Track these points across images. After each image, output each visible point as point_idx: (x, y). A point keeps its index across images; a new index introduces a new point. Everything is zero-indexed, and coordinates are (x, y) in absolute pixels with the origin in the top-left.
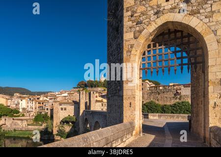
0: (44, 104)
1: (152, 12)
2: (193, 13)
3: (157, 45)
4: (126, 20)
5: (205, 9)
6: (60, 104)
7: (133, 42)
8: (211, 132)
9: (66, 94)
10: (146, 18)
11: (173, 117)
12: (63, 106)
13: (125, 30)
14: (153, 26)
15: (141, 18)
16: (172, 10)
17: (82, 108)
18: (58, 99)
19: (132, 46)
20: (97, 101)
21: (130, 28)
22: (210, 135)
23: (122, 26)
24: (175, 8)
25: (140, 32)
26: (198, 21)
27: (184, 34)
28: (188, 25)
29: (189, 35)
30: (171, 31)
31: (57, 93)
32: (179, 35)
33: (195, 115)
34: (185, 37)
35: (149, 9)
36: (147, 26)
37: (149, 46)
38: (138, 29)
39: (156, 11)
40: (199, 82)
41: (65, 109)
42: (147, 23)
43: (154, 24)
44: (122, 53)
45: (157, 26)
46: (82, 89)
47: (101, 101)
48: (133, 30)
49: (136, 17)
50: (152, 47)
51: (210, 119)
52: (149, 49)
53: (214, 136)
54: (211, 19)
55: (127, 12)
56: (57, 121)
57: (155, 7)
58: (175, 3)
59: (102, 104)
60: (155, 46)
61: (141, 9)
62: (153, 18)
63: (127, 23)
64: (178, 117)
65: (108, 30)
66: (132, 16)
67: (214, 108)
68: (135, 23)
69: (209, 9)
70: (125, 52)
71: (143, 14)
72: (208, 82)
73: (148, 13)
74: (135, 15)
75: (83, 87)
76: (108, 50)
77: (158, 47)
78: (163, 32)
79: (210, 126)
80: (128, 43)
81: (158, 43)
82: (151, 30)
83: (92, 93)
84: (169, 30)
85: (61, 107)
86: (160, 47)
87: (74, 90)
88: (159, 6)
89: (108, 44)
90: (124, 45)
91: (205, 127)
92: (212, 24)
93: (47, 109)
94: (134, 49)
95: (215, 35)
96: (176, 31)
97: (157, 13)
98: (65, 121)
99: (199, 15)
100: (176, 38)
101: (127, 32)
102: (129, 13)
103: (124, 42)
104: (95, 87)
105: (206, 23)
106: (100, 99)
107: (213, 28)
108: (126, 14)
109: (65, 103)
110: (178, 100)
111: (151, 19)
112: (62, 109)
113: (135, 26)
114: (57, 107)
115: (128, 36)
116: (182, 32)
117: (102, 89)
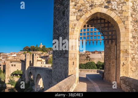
1: (88, 5)
2: (112, 10)
3: (90, 26)
4: (71, 7)
5: (119, 8)
6: (11, 62)
7: (76, 22)
8: (121, 79)
9: (15, 55)
10: (85, 8)
11: (89, 71)
12: (13, 63)
13: (70, 14)
14: (89, 14)
15: (81, 8)
16: (101, 5)
17: (28, 65)
18: (9, 58)
19: (75, 25)
20: (38, 60)
21: (74, 13)
22: (120, 81)
23: (69, 11)
24: (102, 5)
25: (81, 16)
26: (115, 15)
27: (106, 21)
28: (110, 16)
29: (109, 23)
30: (98, 18)
31: (8, 54)
32: (103, 21)
33: (107, 70)
34: (106, 23)
35: (86, 2)
36: (85, 13)
37: (85, 26)
38: (79, 14)
39: (90, 4)
40: (111, 51)
41: (15, 65)
42: (85, 11)
43: (90, 12)
44: (68, 29)
45: (91, 14)
46: (27, 52)
47: (41, 61)
48: (76, 14)
49: (78, 6)
50: (86, 27)
51: (121, 72)
52: (85, 28)
53: (124, 82)
54: (122, 14)
55: (72, 2)
56: (8, 74)
57: (90, 2)
58: (102, 2)
59: (42, 62)
60: (88, 26)
61: (81, 2)
62: (89, 8)
63: (72, 9)
64: (91, 71)
65: (55, 13)
66: (75, 5)
67: (123, 66)
68: (78, 10)
69: (121, 9)
70: (70, 28)
71: (82, 5)
72: (120, 51)
73: (86, 5)
74: (77, 5)
75: (27, 51)
76: (54, 26)
77: (90, 27)
78: (94, 19)
79: (121, 76)
80: (72, 23)
81: (91, 25)
82: (88, 16)
83: (34, 55)
84: (97, 17)
85: (11, 64)
86: (91, 28)
87: (21, 52)
88: (92, 2)
89: (54, 22)
90: (70, 24)
91: (116, 77)
92: (122, 17)
94: (76, 27)
95: (124, 24)
96: (101, 19)
97: (91, 6)
98: (15, 74)
99: (115, 11)
100: (101, 23)
101: (72, 15)
102: (74, 3)
103: (70, 22)
104: (36, 51)
105: (119, 17)
106: (40, 59)
107: (123, 20)
109: (14, 61)
110: (88, 61)
111: (88, 9)
112: (12, 65)
113: (77, 12)
114: (8, 64)
115: (72, 18)
116: (104, 20)
117: (41, 52)
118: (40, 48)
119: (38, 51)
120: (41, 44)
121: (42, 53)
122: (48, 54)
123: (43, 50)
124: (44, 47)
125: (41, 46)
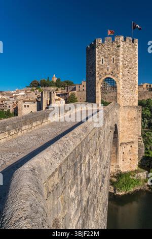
0: (4, 102)
4: (96, 74)
6: (24, 102)
12: (27, 104)
15: (101, 75)
19: (98, 82)
21: (98, 77)
24: (110, 74)
25: (101, 78)
41: (28, 106)
44: (96, 84)
46: (35, 88)
47: (59, 100)
50: (104, 82)
61: (101, 72)
82: (104, 79)
83: (52, 92)
85: (24, 104)
88: (106, 72)
93: (9, 107)
99: (115, 77)
105: (117, 79)
106: (57, 97)
108: (97, 73)
109: (27, 102)
111: (104, 75)
112: (25, 106)
117: (56, 88)
118: (53, 82)
119: (51, 86)
120: (54, 76)
121: (57, 90)
122: (65, 91)
123: (58, 84)
124: (58, 80)
125: (55, 79)
